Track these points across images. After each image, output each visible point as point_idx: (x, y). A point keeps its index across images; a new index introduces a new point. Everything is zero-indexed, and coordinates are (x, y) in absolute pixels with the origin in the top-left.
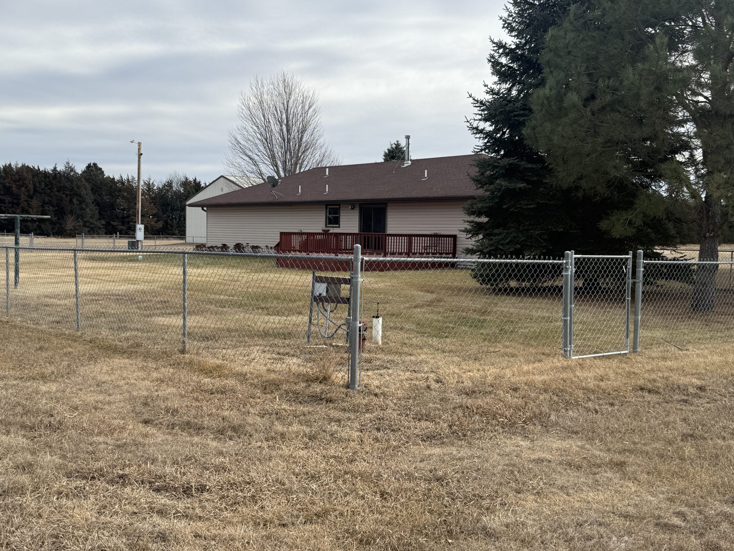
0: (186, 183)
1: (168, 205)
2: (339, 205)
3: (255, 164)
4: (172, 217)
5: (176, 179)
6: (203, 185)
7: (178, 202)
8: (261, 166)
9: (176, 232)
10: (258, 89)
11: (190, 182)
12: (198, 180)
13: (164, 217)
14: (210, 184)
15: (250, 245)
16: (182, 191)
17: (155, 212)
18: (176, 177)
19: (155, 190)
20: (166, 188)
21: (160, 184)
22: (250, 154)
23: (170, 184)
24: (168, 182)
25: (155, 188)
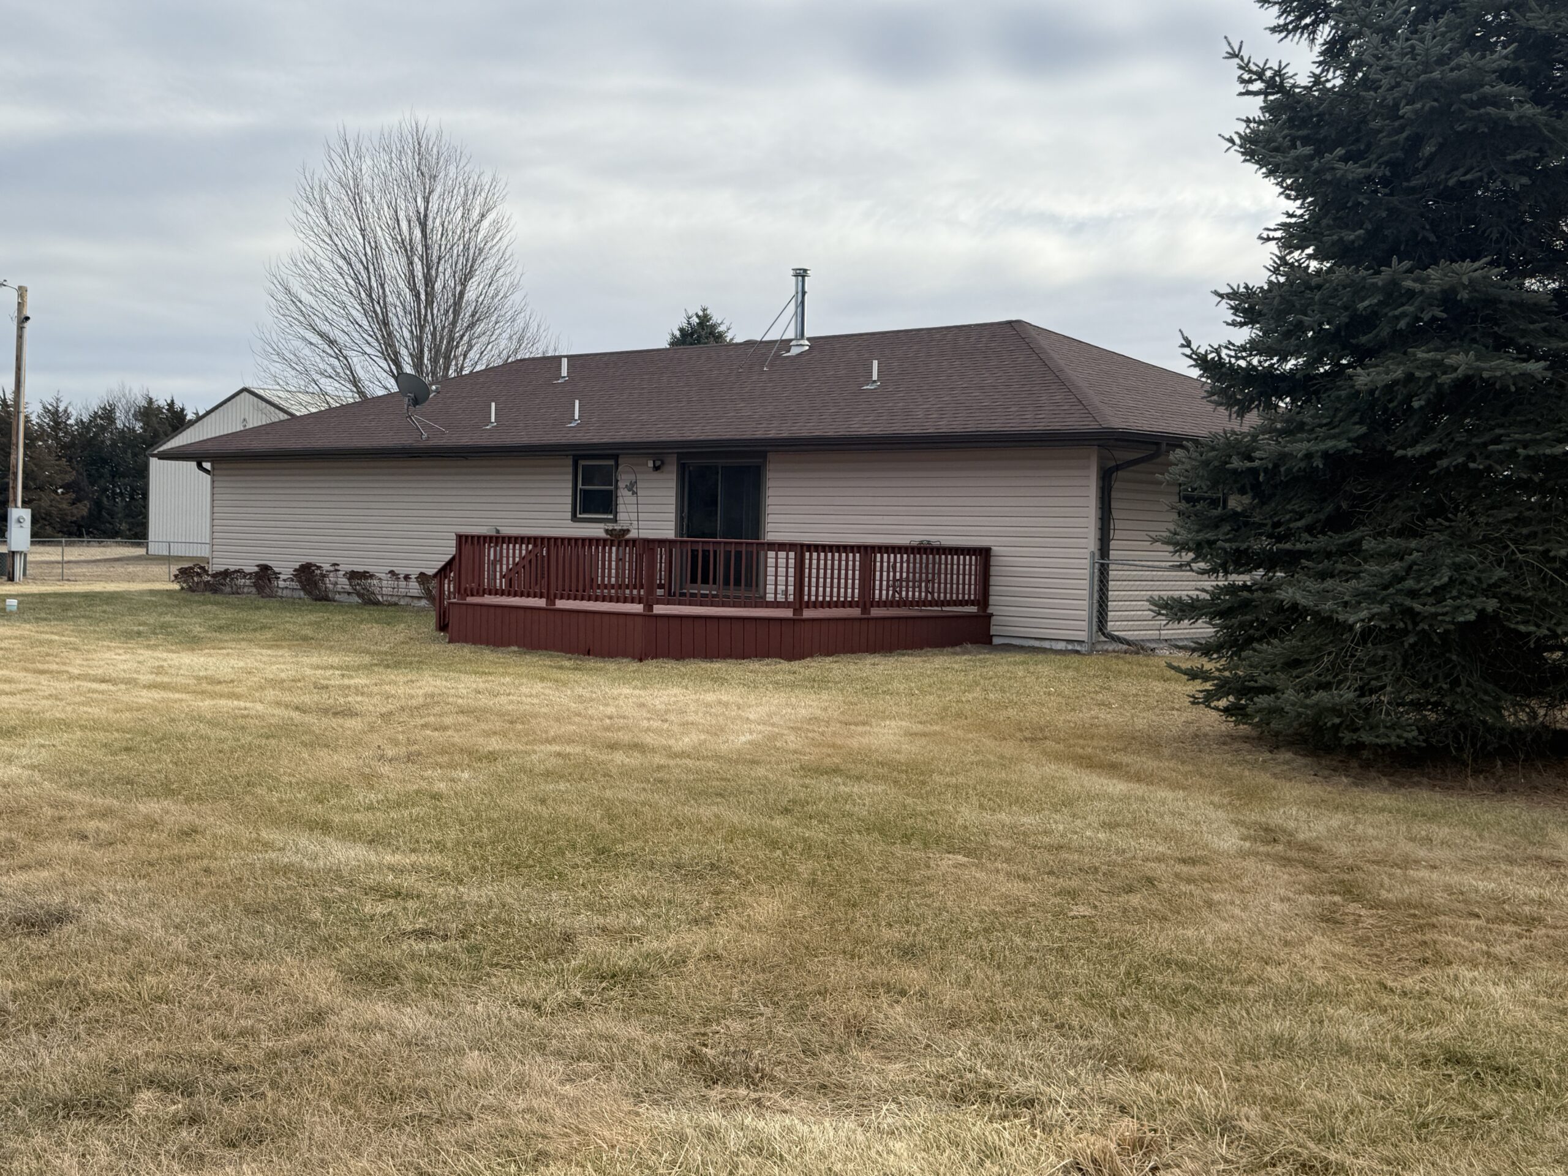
0: (148, 412)
1: (104, 461)
2: (616, 457)
3: (340, 355)
4: (114, 492)
5: (124, 401)
6: (190, 416)
7: (130, 455)
8: (355, 360)
9: (124, 526)
10: (349, 164)
11: (159, 408)
12: (178, 405)
13: (93, 492)
14: (208, 413)
15: (344, 568)
16: (140, 431)
17: (69, 478)
18: (124, 396)
19: (72, 426)
20: (99, 421)
21: (83, 411)
22: (325, 328)
23: (108, 414)
24: (104, 409)
25: (71, 421)
